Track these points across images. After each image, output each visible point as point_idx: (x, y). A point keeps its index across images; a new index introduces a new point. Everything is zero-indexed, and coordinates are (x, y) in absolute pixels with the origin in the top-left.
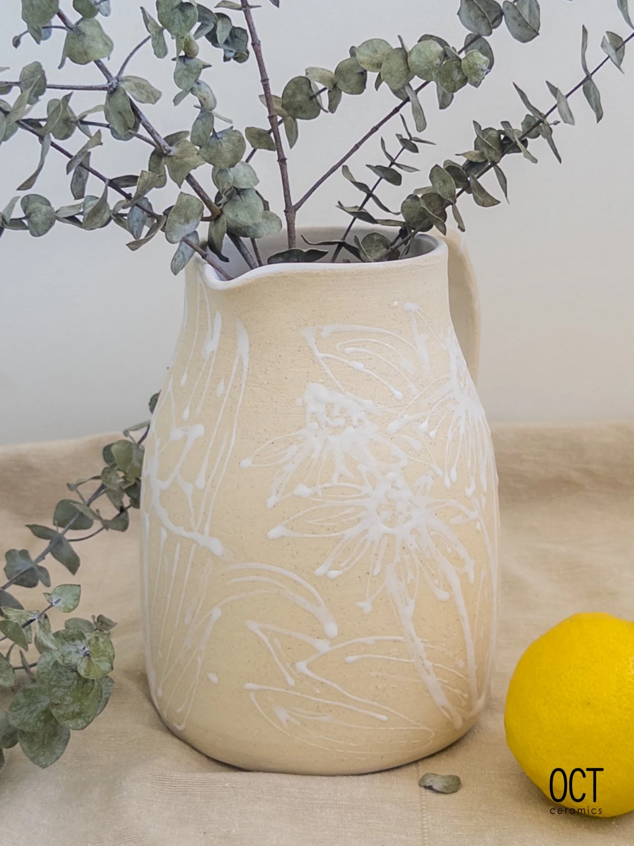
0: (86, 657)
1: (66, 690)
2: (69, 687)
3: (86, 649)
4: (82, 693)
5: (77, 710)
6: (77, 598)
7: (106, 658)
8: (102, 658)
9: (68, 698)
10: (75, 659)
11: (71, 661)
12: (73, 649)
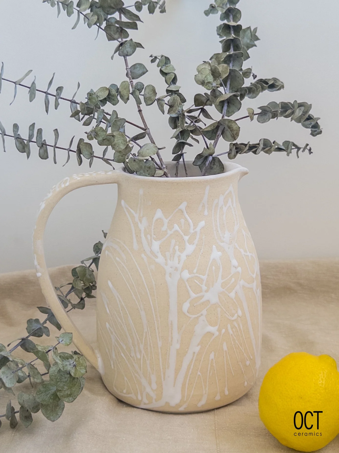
0: (74, 367)
1: (64, 383)
2: (66, 382)
3: (74, 363)
4: (72, 384)
5: (69, 393)
6: (71, 339)
7: (83, 367)
8: (81, 368)
9: (66, 387)
10: (69, 368)
11: (67, 369)
12: (68, 363)
